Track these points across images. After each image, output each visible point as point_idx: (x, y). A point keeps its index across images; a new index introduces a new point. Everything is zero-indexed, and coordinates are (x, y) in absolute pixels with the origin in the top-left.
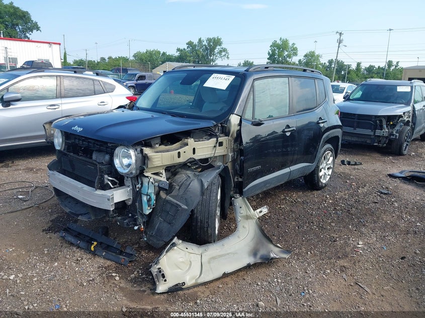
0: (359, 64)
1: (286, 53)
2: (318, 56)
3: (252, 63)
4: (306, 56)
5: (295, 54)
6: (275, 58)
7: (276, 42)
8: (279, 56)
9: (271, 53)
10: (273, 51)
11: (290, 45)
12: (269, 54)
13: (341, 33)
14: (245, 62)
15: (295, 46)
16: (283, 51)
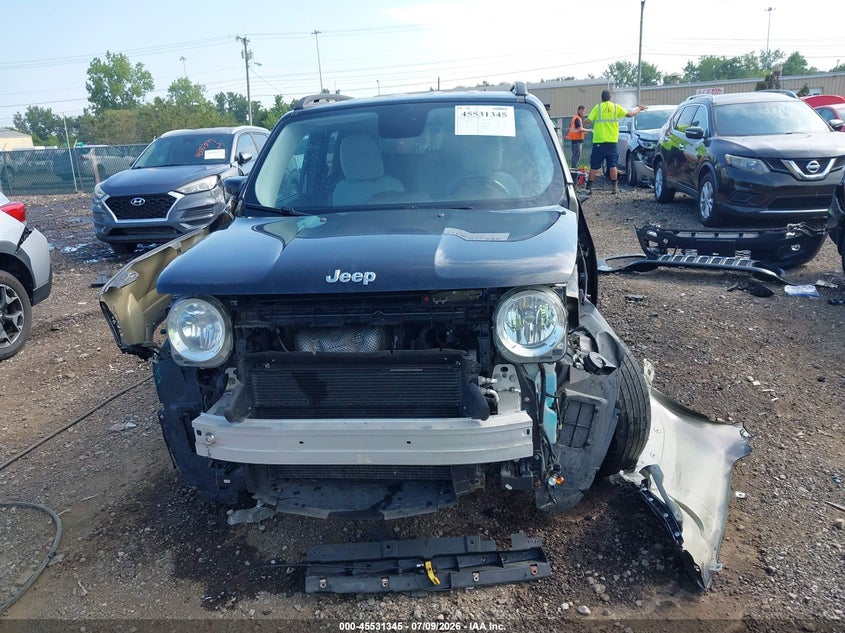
0: (278, 99)
1: (129, 85)
2: (198, 87)
3: (49, 111)
4: (172, 89)
5: (149, 86)
6: (107, 98)
7: (99, 61)
8: (115, 92)
9: (93, 87)
10: (98, 82)
11: (133, 66)
12: (89, 88)
13: (245, 39)
14: (31, 111)
15: (143, 70)
16: (120, 80)
